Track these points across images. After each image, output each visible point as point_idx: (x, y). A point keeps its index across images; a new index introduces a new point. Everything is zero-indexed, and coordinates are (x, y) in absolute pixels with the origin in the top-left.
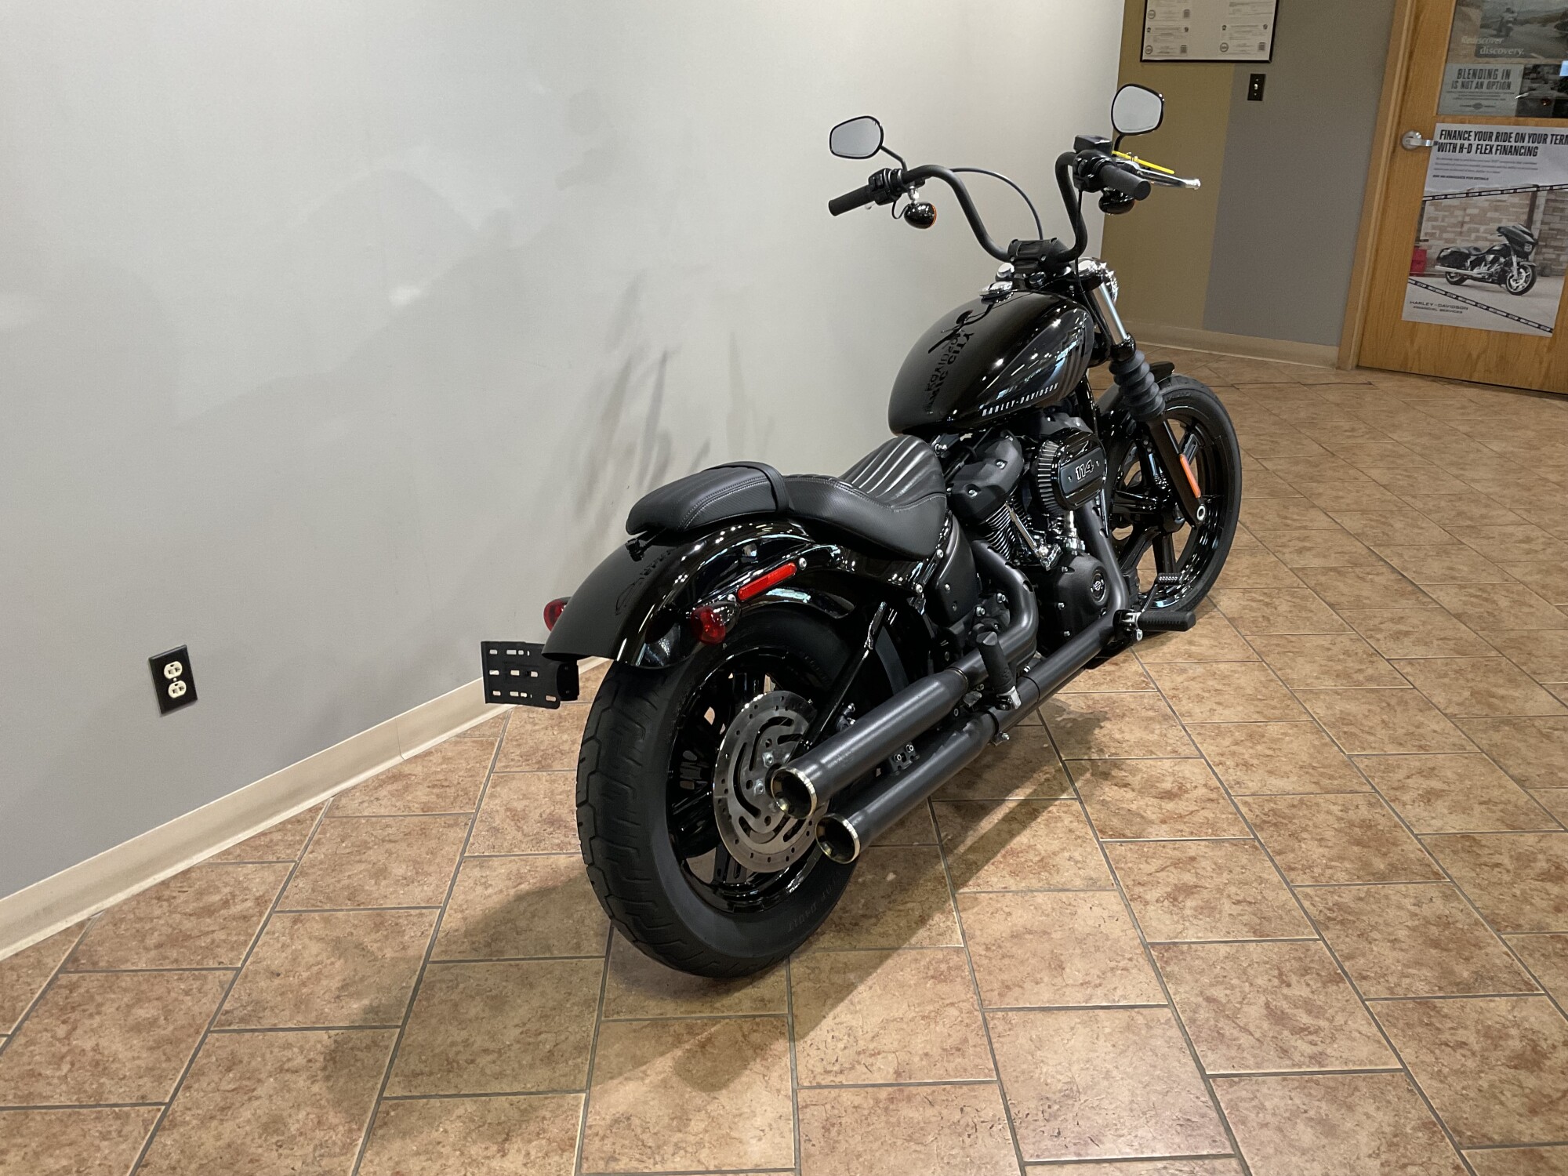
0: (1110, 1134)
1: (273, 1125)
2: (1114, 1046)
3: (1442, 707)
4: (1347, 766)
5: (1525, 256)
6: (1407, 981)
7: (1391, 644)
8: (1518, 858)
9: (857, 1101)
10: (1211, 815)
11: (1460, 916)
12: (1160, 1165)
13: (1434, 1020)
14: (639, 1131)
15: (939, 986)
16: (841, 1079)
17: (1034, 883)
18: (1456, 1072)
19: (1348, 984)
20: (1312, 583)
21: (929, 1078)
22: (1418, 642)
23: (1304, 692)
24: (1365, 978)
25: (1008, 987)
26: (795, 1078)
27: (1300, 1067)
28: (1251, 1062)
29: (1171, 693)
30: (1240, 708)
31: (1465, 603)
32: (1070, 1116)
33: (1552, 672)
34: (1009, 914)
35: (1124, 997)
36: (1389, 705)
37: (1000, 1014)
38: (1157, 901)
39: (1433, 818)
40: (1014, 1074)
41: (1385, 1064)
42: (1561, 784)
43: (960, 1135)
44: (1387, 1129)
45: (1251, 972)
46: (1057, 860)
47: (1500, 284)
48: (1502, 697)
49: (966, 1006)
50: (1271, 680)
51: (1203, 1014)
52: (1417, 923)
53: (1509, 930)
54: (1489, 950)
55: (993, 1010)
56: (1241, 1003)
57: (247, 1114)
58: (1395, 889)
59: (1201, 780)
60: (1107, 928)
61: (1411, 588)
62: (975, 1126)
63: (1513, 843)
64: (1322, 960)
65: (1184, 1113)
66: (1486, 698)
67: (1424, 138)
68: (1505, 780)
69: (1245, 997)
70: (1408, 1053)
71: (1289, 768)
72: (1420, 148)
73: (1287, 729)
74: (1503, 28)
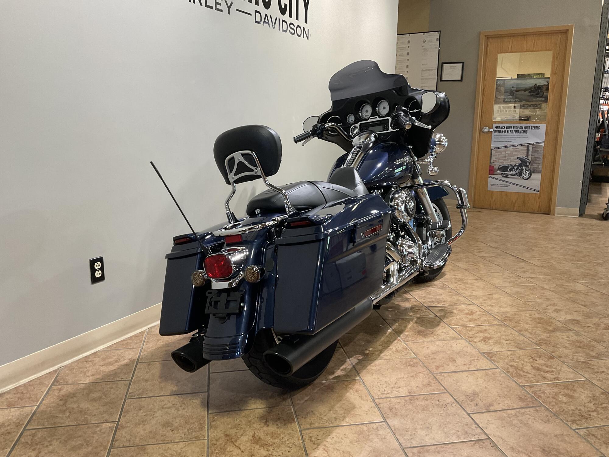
0: (495, 403)
1: (167, 424)
2: (484, 380)
3: (549, 289)
4: (525, 304)
5: (527, 166)
6: (575, 357)
7: (523, 274)
8: (595, 324)
9: (398, 401)
10: (486, 319)
11: (584, 340)
12: (518, 410)
13: (590, 366)
14: (318, 415)
15: (413, 368)
16: (388, 396)
17: (433, 339)
18: (605, 379)
19: (556, 359)
20: (488, 260)
21: (422, 393)
22: (531, 273)
23: (500, 287)
24: (561, 357)
25: (438, 367)
26: (372, 397)
27: (552, 381)
28: (534, 381)
29: (455, 288)
30: (481, 291)
31: (542, 263)
32: (479, 400)
33: (579, 279)
34: (428, 348)
35: (481, 367)
36: (530, 289)
37: (439, 374)
38: (479, 341)
39: (561, 316)
40: (453, 390)
41: (580, 379)
42: (598, 306)
43: (441, 408)
44: (591, 395)
45: (522, 357)
46: (438, 333)
47: (520, 176)
48: (567, 286)
49: (425, 373)
50: (488, 284)
52: (570, 342)
53: (602, 342)
54: (598, 348)
55: (435, 374)
57: (153, 422)
58: (558, 334)
59: (478, 310)
60: (465, 349)
61: (522, 260)
62: (446, 405)
63: (591, 321)
64: (544, 353)
65: (518, 396)
66: (562, 286)
67: (490, 128)
68: (579, 306)
69: (523, 364)
70: (586, 375)
71: (506, 306)
72: (489, 132)
73: (499, 296)
74: (512, 93)
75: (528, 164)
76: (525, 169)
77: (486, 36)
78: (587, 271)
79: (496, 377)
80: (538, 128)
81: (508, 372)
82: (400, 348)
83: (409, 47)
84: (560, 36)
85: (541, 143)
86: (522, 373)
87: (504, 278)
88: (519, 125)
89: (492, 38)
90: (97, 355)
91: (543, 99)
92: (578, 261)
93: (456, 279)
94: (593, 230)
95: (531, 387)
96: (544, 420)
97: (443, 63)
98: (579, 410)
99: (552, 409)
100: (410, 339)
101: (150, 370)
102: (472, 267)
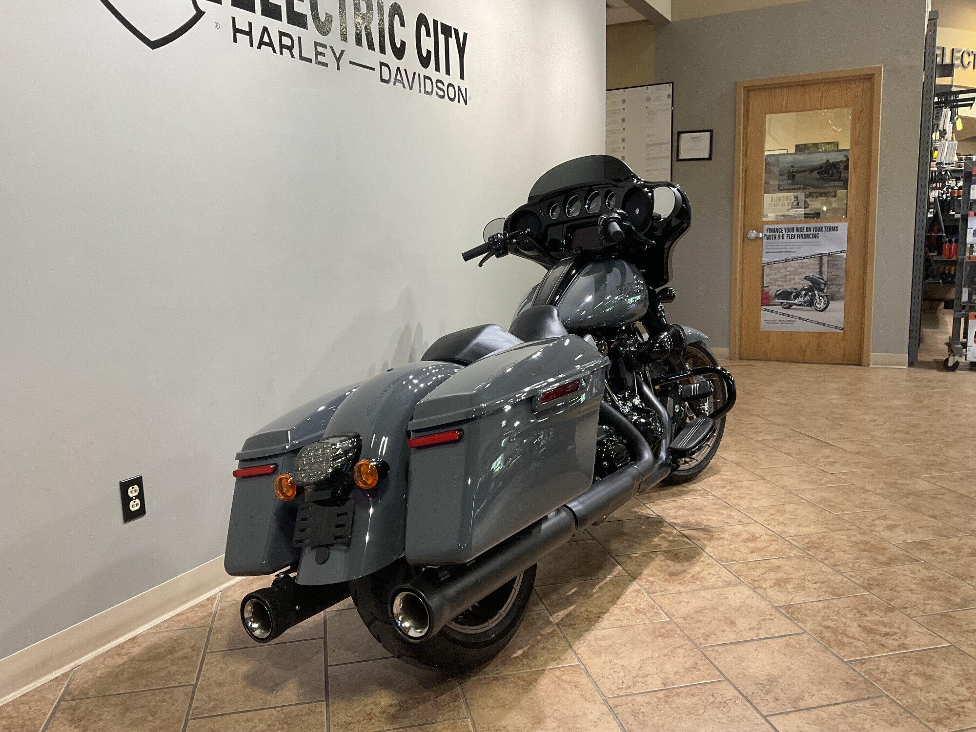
0: (806, 696)
2: (785, 655)
3: (873, 491)
4: (838, 519)
5: (821, 290)
6: (928, 607)
7: (829, 467)
8: (953, 548)
9: (647, 700)
10: (777, 547)
11: (939, 576)
12: (845, 705)
13: (953, 621)
15: (666, 640)
16: (629, 691)
17: (694, 586)
19: (898, 612)
20: (771, 446)
21: (684, 683)
22: (843, 465)
23: (796, 490)
24: (906, 608)
25: (707, 635)
26: (602, 694)
27: (895, 651)
28: (866, 652)
29: (723, 496)
30: (766, 500)
31: (857, 448)
32: (778, 690)
33: (920, 472)
34: (688, 602)
36: (844, 492)
37: (710, 649)
38: (770, 587)
39: (898, 536)
40: (735, 675)
41: (940, 644)
42: (956, 516)
43: (718, 708)
44: (960, 673)
45: (842, 612)
46: (702, 575)
47: (811, 306)
48: (902, 484)
49: (687, 647)
50: (775, 487)
51: (827, 634)
52: (918, 581)
53: (968, 579)
54: (964, 588)
55: (703, 647)
56: (845, 627)
58: (898, 568)
59: (763, 532)
60: (749, 602)
61: (825, 444)
62: (725, 702)
63: (947, 542)
64: (877, 603)
65: (843, 680)
66: (894, 485)
67: (758, 232)
68: (925, 517)
69: (845, 624)
70: (950, 637)
71: (808, 523)
72: (757, 238)
73: (796, 506)
74: (792, 176)
75: (822, 286)
76: (819, 295)
77: (744, 88)
78: (932, 458)
79: (804, 648)
80: (834, 229)
81: (823, 638)
82: (643, 605)
83: (624, 109)
84: (861, 85)
85: (841, 252)
86: (845, 640)
87: (800, 476)
88: (805, 226)
89: (755, 90)
90: (137, 642)
91: (841, 183)
92: (914, 441)
93: (724, 480)
94: (932, 389)
95: (862, 663)
96: (890, 721)
97: (679, 133)
98: (945, 700)
99: (901, 700)
100: (657, 588)
101: (226, 665)
102: (747, 459)
